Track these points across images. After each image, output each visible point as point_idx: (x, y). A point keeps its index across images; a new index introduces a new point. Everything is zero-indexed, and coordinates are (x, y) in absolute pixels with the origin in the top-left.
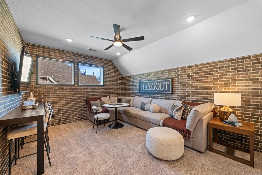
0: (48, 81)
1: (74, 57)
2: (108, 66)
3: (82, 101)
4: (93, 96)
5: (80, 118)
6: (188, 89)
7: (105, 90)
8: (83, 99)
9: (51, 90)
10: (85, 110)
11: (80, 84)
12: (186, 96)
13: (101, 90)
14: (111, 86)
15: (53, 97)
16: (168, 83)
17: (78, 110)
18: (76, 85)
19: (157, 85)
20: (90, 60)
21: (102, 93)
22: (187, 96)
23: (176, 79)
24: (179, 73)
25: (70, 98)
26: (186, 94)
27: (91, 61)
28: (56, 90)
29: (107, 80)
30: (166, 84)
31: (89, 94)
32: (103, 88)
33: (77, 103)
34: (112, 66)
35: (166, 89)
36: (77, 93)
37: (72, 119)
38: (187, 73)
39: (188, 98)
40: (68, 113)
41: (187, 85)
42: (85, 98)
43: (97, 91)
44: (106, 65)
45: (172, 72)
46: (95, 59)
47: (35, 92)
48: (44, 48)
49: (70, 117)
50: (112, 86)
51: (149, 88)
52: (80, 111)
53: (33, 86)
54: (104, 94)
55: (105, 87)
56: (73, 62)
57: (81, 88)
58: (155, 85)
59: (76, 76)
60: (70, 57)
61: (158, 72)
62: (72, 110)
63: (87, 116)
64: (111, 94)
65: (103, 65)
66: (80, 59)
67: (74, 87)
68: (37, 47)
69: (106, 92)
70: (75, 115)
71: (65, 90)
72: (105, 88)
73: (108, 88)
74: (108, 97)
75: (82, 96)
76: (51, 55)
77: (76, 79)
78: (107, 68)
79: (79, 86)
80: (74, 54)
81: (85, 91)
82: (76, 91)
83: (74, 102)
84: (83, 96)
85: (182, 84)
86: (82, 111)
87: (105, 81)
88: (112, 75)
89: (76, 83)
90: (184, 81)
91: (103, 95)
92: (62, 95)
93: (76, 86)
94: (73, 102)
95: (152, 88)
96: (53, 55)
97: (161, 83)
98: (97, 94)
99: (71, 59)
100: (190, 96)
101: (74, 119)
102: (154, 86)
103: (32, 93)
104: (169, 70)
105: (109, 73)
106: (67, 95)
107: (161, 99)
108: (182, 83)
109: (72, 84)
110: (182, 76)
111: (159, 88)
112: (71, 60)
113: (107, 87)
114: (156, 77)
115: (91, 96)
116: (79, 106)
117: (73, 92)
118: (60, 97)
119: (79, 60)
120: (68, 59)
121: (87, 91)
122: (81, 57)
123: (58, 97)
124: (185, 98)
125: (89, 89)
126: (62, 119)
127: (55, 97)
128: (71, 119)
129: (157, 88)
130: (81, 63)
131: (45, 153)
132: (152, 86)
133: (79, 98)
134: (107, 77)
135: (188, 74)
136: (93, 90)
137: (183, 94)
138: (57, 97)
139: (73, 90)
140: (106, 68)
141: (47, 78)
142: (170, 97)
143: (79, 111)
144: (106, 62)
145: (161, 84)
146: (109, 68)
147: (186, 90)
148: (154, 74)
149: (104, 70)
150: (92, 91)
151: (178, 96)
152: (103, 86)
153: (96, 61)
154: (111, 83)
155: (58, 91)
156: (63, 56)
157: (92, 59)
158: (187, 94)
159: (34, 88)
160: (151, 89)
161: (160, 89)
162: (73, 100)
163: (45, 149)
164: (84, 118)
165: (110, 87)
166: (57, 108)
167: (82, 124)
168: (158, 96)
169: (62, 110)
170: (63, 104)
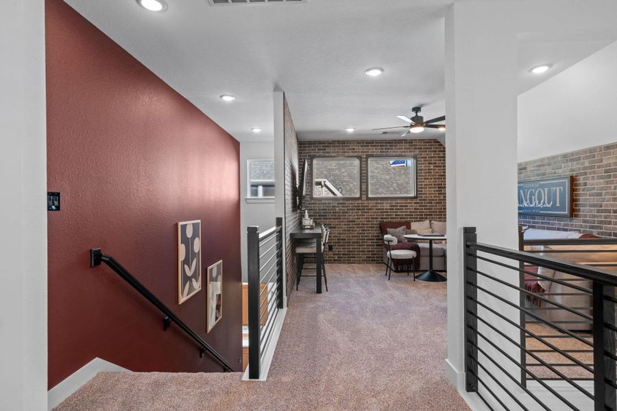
0: (324, 188)
1: (361, 149)
2: (428, 154)
3: (373, 227)
4: (394, 218)
5: (369, 257)
6: (607, 205)
7: (420, 206)
8: (375, 224)
9: (328, 206)
10: (378, 245)
11: (370, 196)
12: (601, 222)
13: (412, 206)
14: (434, 197)
15: (330, 219)
16: (562, 188)
17: (366, 242)
18: (364, 197)
19: (540, 194)
20: (388, 149)
21: (414, 212)
22: (605, 223)
23: (581, 180)
24: (587, 164)
25: (354, 222)
26: (601, 216)
27: (391, 149)
28: (335, 206)
29: (426, 185)
30: (558, 191)
31: (386, 215)
32: (415, 203)
33: (365, 230)
34: (439, 151)
35: (558, 205)
36: (365, 212)
37: (358, 257)
38: (605, 162)
39: (606, 228)
40: (352, 245)
41: (605, 195)
42: (380, 221)
43: (402, 209)
44: (424, 152)
45: (572, 160)
46: (399, 143)
47: (310, 210)
48: (320, 144)
49: (354, 254)
50: (439, 197)
51: (522, 202)
52: (371, 245)
53: (307, 201)
54: (418, 215)
55: (420, 200)
56: (359, 157)
57: (371, 204)
58: (534, 195)
59: (364, 182)
60: (354, 149)
61: (542, 160)
62: (357, 243)
63: (382, 257)
64: (437, 215)
65: (416, 153)
66: (372, 150)
67: (360, 202)
68: (312, 144)
69: (423, 212)
70: (362, 251)
71: (347, 207)
72: (422, 203)
73: (428, 203)
74: (427, 222)
75: (373, 218)
76: (328, 152)
77: (364, 187)
78: (426, 158)
79: (368, 199)
80: (360, 143)
81: (380, 209)
82: (364, 209)
83: (361, 227)
84: (376, 218)
85: (593, 192)
86: (373, 246)
87: (422, 188)
88: (438, 172)
89: (364, 195)
90: (597, 185)
91: (417, 218)
92: (343, 216)
93: (364, 200)
94: (359, 227)
95: (528, 201)
96: (330, 152)
97: (546, 189)
98: (403, 215)
99: (356, 152)
100: (610, 223)
101: (361, 257)
102: (533, 197)
103: (306, 211)
104: (565, 156)
105: (432, 168)
106: (350, 215)
107: (548, 229)
108: (594, 188)
109: (358, 196)
110: (594, 172)
111: (542, 201)
112: (355, 154)
113: (424, 200)
114: (538, 175)
115: (391, 218)
116: (369, 236)
117: (359, 209)
118: (340, 219)
119: (368, 152)
120: (351, 154)
121: (383, 209)
122: (372, 146)
123: (337, 219)
124: (601, 228)
125: (386, 206)
126: (343, 254)
127: (333, 219)
128: (355, 257)
129: (539, 203)
130: (372, 156)
131: (323, 278)
132: (528, 197)
133: (369, 221)
134: (425, 179)
135: (606, 165)
136: (394, 206)
137: (595, 216)
138: (335, 219)
139: (359, 206)
140: (422, 158)
141: (323, 183)
142: (567, 225)
143: (369, 245)
144: (423, 146)
145: (546, 192)
146: (431, 157)
147: (601, 206)
148: (534, 167)
149: (419, 164)
150: (393, 209)
151: (585, 221)
152: (416, 198)
153: (399, 149)
154: (437, 191)
155: (337, 209)
156: (344, 149)
157: (392, 146)
158: (605, 217)
159: (310, 204)
160: (526, 205)
161: (544, 203)
162: (359, 224)
163: (323, 275)
164: (378, 260)
165: (433, 200)
166: (336, 236)
167: (372, 268)
168: (542, 223)
169: (343, 239)
170: (344, 230)
